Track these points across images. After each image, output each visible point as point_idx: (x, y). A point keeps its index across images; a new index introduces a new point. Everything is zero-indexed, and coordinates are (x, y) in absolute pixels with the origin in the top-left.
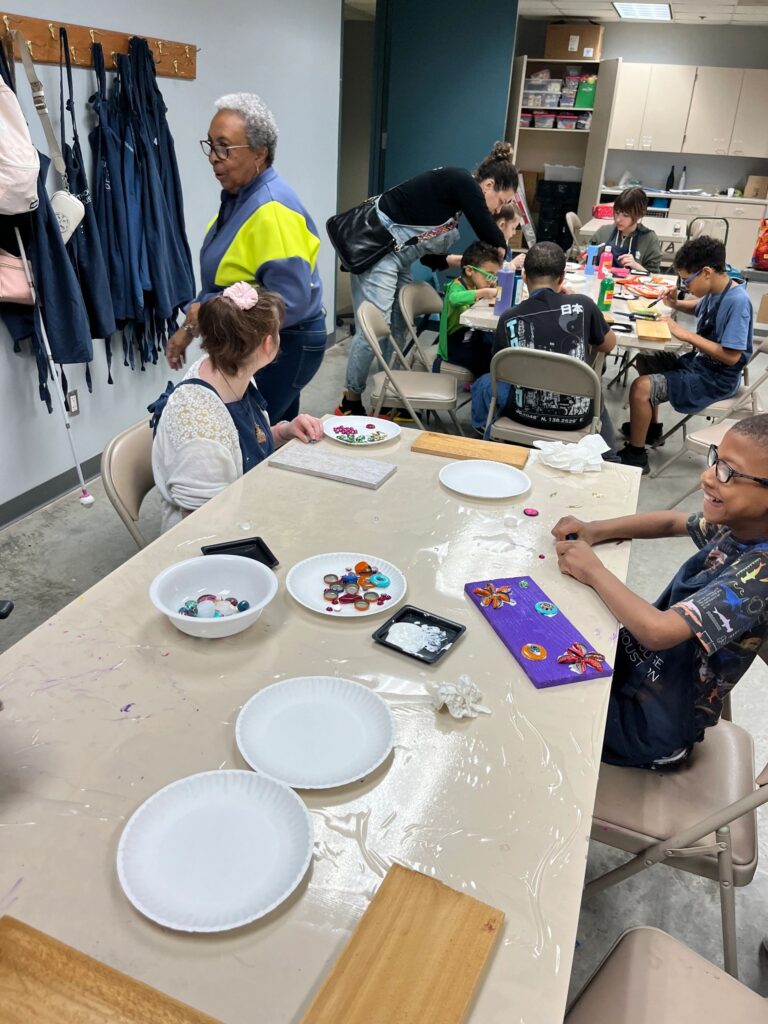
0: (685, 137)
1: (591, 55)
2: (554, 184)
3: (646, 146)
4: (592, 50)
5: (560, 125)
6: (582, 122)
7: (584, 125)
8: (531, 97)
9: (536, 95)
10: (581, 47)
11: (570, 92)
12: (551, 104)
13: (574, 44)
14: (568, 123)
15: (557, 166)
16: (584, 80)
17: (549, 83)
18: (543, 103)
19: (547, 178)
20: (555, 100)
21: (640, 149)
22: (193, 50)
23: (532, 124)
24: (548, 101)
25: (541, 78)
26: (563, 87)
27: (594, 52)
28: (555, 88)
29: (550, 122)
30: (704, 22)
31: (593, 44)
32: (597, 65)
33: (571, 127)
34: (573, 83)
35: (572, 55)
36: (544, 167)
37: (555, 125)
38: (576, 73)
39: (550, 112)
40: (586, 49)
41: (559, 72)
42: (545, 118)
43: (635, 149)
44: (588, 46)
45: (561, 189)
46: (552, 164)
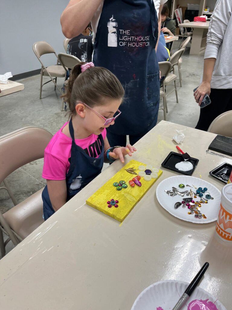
2: (191, 11)
15: (192, 5)
19: (188, 9)
36: (187, 5)
45: (193, 13)
46: (190, 4)
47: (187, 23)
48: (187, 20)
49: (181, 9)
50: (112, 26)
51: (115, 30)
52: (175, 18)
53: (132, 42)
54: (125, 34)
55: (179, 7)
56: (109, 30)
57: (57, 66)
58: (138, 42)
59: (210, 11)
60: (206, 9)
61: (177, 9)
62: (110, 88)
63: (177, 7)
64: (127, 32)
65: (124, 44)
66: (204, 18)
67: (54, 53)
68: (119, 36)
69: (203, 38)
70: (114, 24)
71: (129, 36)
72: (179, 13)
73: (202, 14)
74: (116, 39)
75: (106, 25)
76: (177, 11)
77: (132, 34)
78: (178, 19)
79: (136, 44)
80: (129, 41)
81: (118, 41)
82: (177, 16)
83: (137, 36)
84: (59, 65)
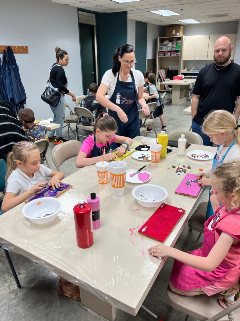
0: (207, 55)
1: (179, 35)
2: (172, 71)
3: (197, 59)
4: (179, 33)
5: (172, 55)
6: (178, 53)
7: (178, 54)
8: (164, 48)
9: (165, 47)
10: (176, 33)
11: (174, 45)
12: (169, 49)
13: (174, 32)
14: (174, 54)
15: (172, 66)
16: (177, 42)
17: (168, 43)
18: (167, 49)
19: (170, 70)
20: (170, 48)
21: (195, 60)
22: (27, 47)
23: (164, 55)
24: (168, 48)
25: (166, 43)
26: (172, 44)
27: (180, 34)
28: (170, 45)
29: (169, 54)
30: (208, 22)
31: (179, 32)
32: (180, 37)
33: (175, 55)
34: (175, 43)
35: (174, 35)
36: (169, 67)
37: (171, 55)
38: (175, 40)
39: (169, 51)
40: (177, 33)
41: (171, 40)
42: (168, 53)
43: (194, 60)
44: (178, 32)
45: (174, 72)
46: (171, 66)
47: (168, 82)
48: (168, 79)
49: (164, 69)
50: (118, 96)
51: (120, 98)
52: (160, 77)
53: (126, 102)
54: (123, 99)
55: (162, 68)
56: (117, 97)
57: (70, 116)
58: (129, 102)
59: (187, 70)
60: (184, 69)
61: (161, 70)
62: (111, 126)
63: (161, 68)
64: (125, 98)
65: (123, 103)
66: (181, 77)
67: (68, 107)
68: (121, 100)
69: (180, 92)
70: (119, 95)
71: (125, 100)
72: (162, 73)
73: (181, 74)
74: (120, 101)
75: (116, 96)
76: (160, 71)
77: (126, 99)
78: (162, 78)
79: (128, 103)
80: (125, 102)
81: (121, 102)
82: (161, 76)
83: (128, 100)
84: (72, 115)
